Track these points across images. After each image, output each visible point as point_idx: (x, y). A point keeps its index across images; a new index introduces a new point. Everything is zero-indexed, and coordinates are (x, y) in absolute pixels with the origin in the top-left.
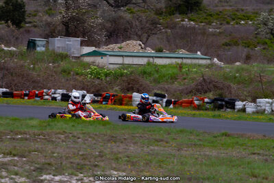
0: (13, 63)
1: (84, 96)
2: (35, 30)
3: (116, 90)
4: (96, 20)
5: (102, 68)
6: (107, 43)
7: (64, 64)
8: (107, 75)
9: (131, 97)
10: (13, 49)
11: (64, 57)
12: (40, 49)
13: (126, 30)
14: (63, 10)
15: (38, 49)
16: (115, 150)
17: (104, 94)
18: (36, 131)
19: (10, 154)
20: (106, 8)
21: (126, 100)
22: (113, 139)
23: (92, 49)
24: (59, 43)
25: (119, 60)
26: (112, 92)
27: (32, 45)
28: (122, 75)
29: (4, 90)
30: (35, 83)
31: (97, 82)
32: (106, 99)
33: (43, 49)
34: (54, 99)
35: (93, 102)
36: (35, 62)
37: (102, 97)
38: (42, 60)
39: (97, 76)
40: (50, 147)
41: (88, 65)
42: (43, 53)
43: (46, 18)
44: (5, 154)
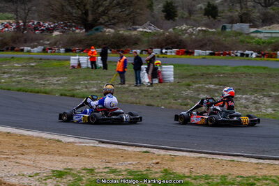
0: (214, 38)
1: (252, 54)
2: (224, 20)
3: (268, 50)
4: (256, 14)
5: (261, 39)
6: (262, 26)
7: (241, 38)
8: (264, 43)
9: (276, 54)
10: (214, 30)
11: (240, 34)
12: (228, 30)
13: (271, 19)
14: (239, 9)
15: (227, 30)
16: (272, 81)
17: (263, 53)
18: (229, 72)
19: (218, 84)
20: (260, 7)
21: (274, 55)
22: (270, 76)
23: (255, 29)
24: (237, 27)
25: (269, 35)
26: (266, 52)
27: (224, 28)
28: (271, 43)
29: (211, 51)
30: (226, 48)
31: (259, 46)
32: (264, 55)
33: (230, 30)
34: (237, 56)
35: (257, 57)
36: (226, 36)
37: (261, 54)
38: (230, 36)
39: (258, 43)
40: (238, 80)
41: (253, 38)
42: (229, 32)
43: (229, 14)
44: (216, 85)
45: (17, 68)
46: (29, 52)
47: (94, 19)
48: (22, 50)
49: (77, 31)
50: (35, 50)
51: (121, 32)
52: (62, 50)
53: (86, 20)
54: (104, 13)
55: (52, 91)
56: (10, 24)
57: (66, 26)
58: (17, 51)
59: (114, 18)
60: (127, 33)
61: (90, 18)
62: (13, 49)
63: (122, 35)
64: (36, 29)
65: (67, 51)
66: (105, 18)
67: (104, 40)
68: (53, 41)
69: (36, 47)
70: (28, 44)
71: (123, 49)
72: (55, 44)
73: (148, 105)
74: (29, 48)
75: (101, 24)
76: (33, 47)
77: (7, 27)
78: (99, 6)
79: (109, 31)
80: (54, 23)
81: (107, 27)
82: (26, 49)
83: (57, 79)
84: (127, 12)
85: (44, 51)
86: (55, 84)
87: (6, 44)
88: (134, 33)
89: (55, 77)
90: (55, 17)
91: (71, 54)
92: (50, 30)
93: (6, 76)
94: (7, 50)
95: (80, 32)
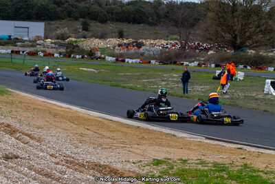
45: (174, 77)
46: (187, 65)
47: (241, 43)
48: (182, 64)
49: (228, 51)
50: (192, 64)
51: (261, 53)
52: (213, 65)
53: (235, 43)
54: (249, 38)
55: (194, 96)
56: (177, 44)
57: (220, 46)
58: (178, 64)
59: (257, 42)
60: (265, 54)
61: (238, 41)
62: (175, 63)
63: (261, 56)
64: (196, 48)
65: (217, 66)
66: (250, 42)
67: (246, 59)
68: (207, 57)
69: (193, 62)
70: (187, 60)
71: (260, 67)
72: (208, 60)
73: (264, 111)
74: (187, 63)
75: (247, 46)
76: (190, 62)
77: (174, 46)
78: (246, 32)
79: (251, 52)
80: (210, 44)
81: (251, 49)
82: (185, 63)
83: (202, 87)
84: (268, 38)
85: (199, 65)
86: (198, 91)
87: (170, 59)
88: (270, 54)
89: (201, 85)
90: (211, 39)
91: (219, 68)
92: (207, 50)
93: (163, 83)
94: (171, 63)
95: (230, 52)
